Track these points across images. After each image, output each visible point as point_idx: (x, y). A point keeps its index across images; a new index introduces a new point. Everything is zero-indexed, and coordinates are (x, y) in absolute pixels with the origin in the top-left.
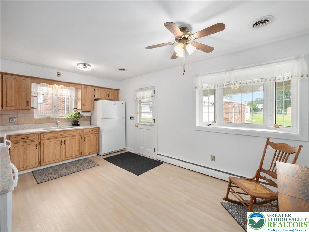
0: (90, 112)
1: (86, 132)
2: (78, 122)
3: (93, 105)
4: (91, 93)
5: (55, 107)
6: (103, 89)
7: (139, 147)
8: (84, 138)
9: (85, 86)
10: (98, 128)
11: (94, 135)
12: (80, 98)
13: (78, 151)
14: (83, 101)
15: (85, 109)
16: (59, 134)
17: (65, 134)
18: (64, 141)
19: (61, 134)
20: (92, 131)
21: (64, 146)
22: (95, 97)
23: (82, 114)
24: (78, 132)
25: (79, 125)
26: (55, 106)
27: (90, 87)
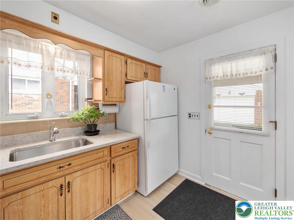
0: (115, 105)
1: (117, 150)
2: (96, 126)
3: (123, 91)
4: (121, 69)
5: (49, 97)
6: (139, 63)
7: (214, 174)
8: (113, 165)
9: (110, 53)
10: (136, 139)
11: (131, 154)
12: (101, 77)
13: (100, 198)
14: (106, 83)
15: (111, 99)
16: (54, 169)
17: (70, 165)
18: (69, 183)
19: (60, 167)
20: (128, 147)
21: (68, 195)
22: (126, 76)
23: (103, 110)
24: (100, 154)
25: (99, 131)
26: (48, 94)
27: (119, 56)
